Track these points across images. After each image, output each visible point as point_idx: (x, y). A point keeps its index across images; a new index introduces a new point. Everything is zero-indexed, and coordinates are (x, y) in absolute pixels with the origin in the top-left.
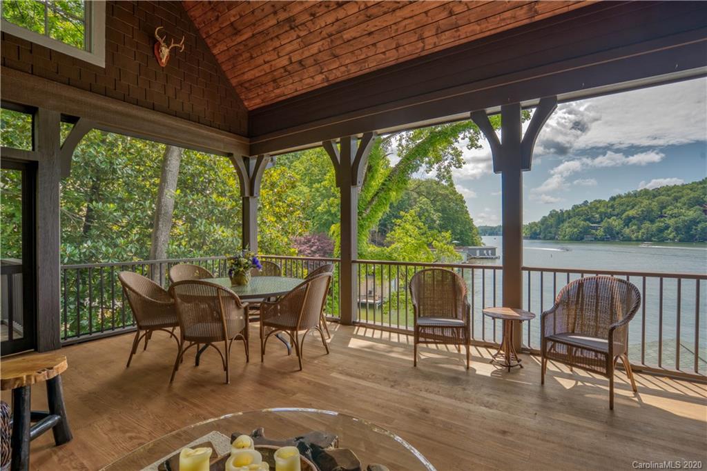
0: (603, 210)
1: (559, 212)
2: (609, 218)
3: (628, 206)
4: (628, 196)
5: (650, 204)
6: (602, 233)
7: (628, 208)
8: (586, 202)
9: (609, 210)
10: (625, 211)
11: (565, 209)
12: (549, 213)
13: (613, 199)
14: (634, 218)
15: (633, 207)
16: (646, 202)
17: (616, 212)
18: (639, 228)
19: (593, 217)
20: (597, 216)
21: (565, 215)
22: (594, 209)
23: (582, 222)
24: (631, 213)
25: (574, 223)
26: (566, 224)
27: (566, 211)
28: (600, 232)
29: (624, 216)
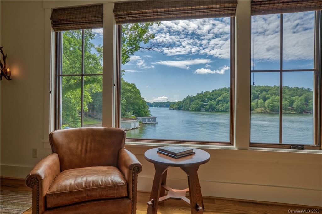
0: (209, 97)
1: (191, 96)
2: (211, 101)
3: (218, 95)
4: (219, 90)
5: (226, 95)
6: (208, 107)
7: (219, 96)
8: (202, 92)
9: (211, 97)
10: (217, 97)
11: (193, 96)
12: (186, 97)
13: (213, 91)
14: (220, 101)
15: (220, 96)
16: (225, 94)
17: (214, 98)
18: (223, 106)
19: (205, 100)
20: (206, 99)
21: (193, 99)
22: (205, 96)
23: (200, 102)
24: (220, 98)
25: (197, 102)
26: (194, 103)
27: (194, 96)
28: (207, 107)
29: (217, 100)
